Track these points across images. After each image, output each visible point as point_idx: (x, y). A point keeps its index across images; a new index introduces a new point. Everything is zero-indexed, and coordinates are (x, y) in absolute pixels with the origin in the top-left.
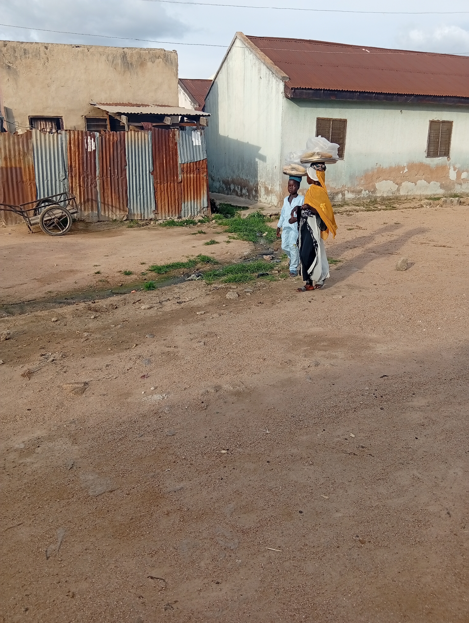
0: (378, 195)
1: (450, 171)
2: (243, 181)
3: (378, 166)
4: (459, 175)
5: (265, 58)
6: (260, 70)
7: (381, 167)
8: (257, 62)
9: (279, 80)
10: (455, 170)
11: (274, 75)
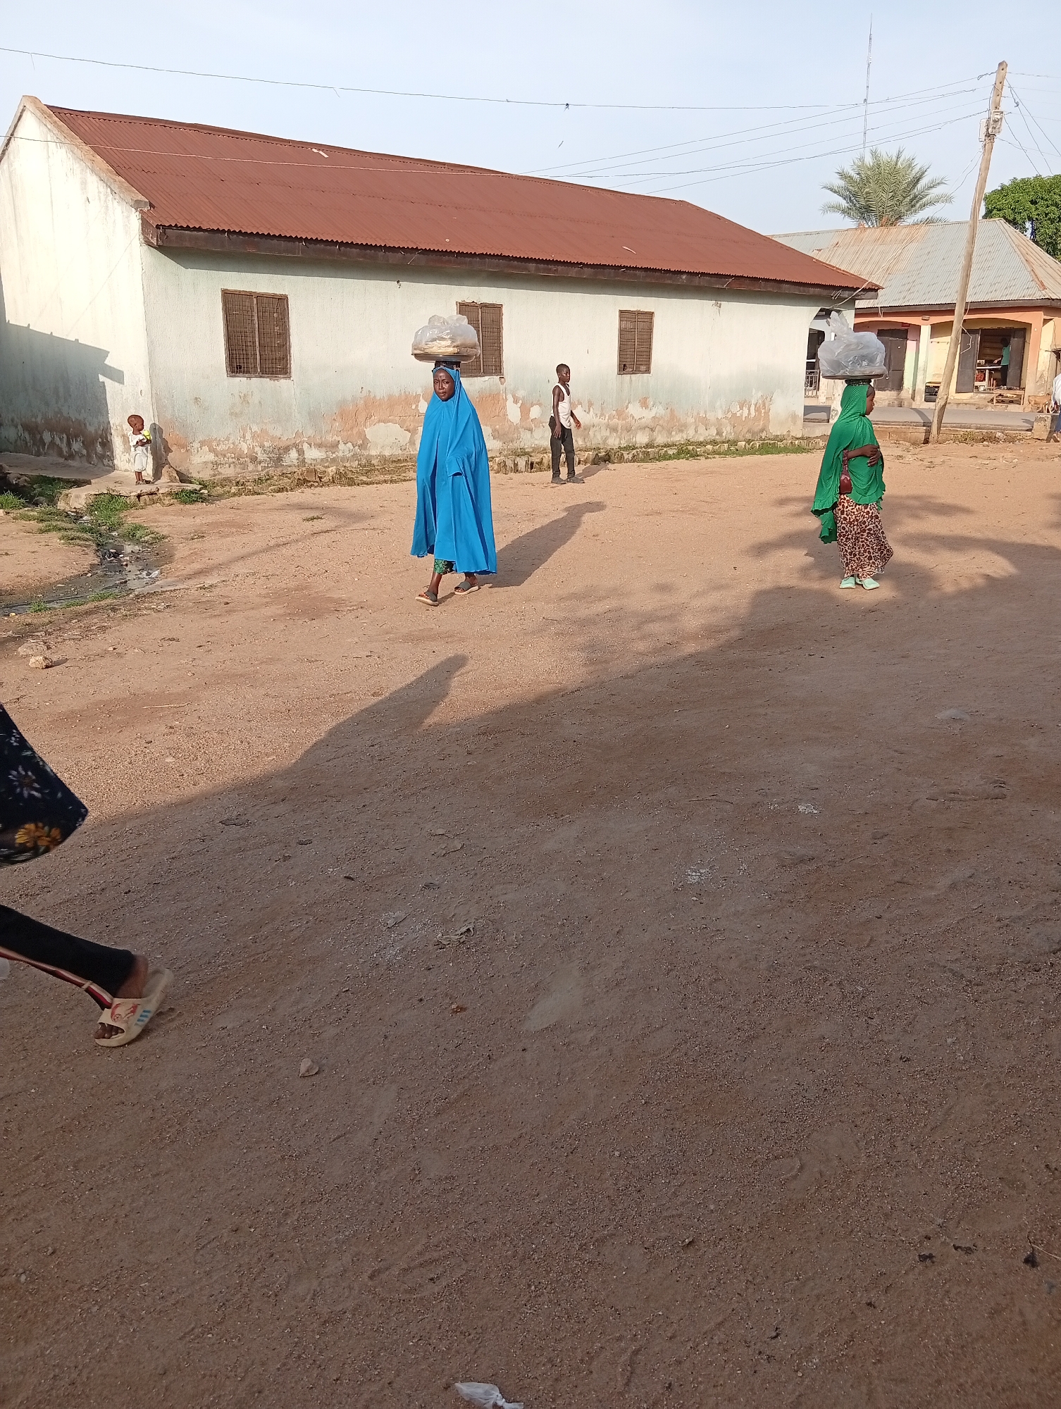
0: (373, 453)
1: (508, 403)
2: (71, 423)
3: (365, 393)
4: (525, 411)
5: (94, 159)
6: (84, 183)
7: (372, 396)
8: (77, 167)
9: (129, 207)
10: (516, 402)
11: (117, 197)
